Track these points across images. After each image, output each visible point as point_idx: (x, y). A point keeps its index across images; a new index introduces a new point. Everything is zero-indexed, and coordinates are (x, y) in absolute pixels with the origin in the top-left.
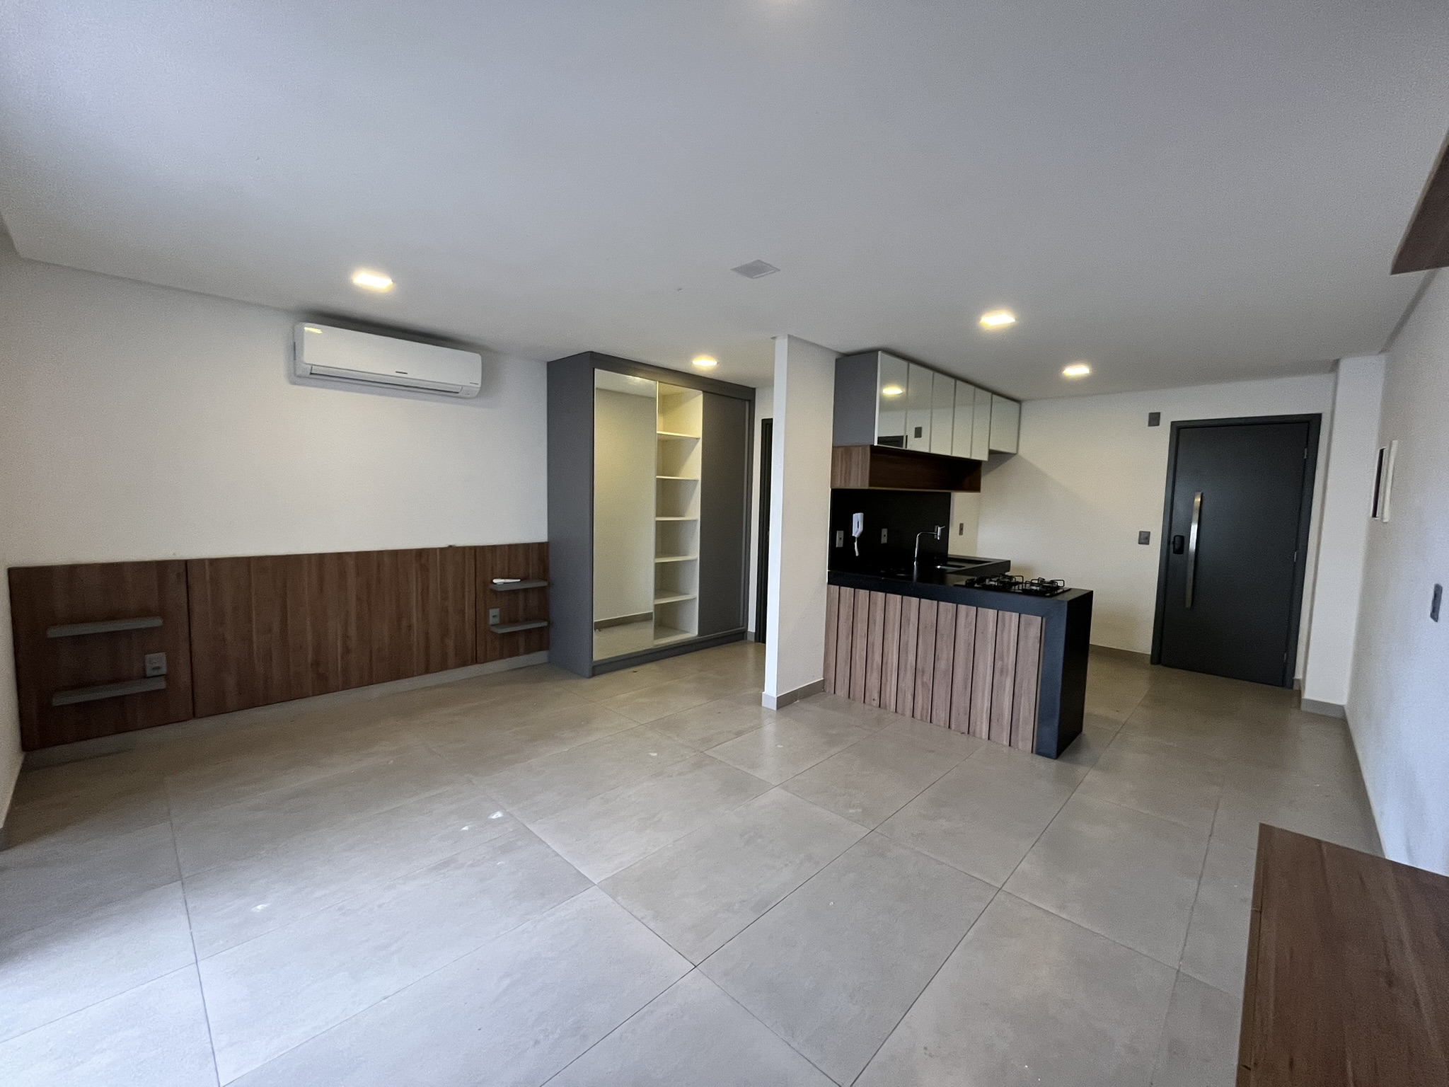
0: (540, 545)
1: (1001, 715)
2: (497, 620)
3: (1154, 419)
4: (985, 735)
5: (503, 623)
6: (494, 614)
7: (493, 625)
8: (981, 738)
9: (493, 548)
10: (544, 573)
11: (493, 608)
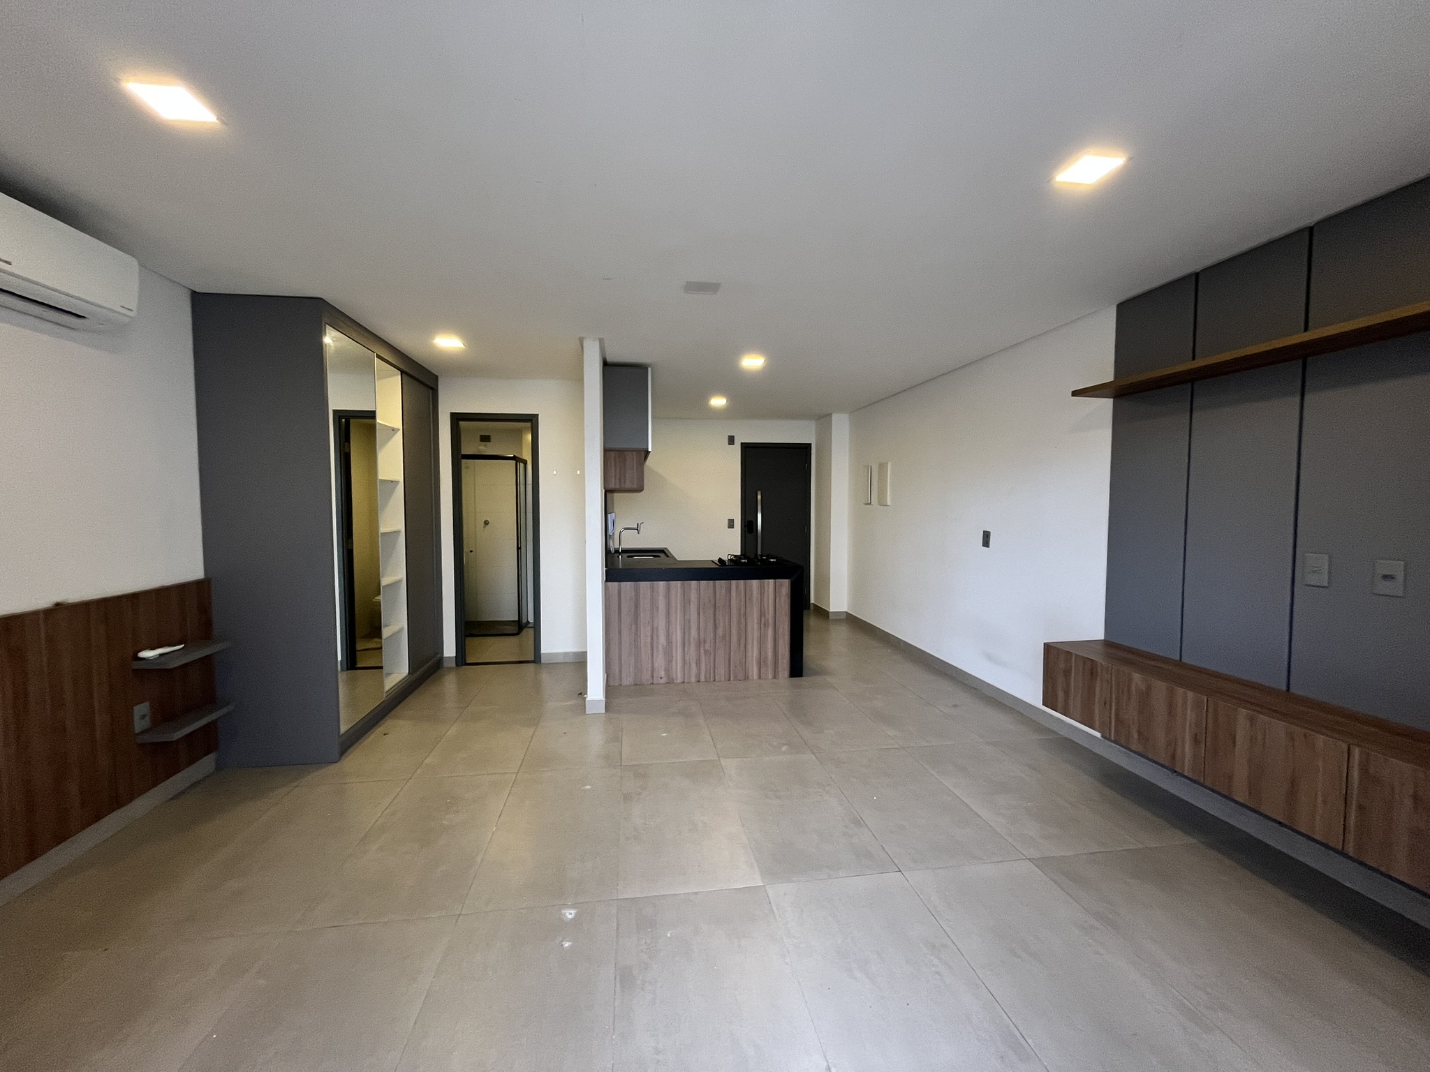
0: (198, 584)
1: (766, 658)
2: (146, 723)
3: (731, 440)
4: (755, 676)
5: (156, 723)
6: (141, 714)
7: (142, 732)
8: (753, 680)
9: (134, 598)
10: (206, 631)
11: (137, 704)
